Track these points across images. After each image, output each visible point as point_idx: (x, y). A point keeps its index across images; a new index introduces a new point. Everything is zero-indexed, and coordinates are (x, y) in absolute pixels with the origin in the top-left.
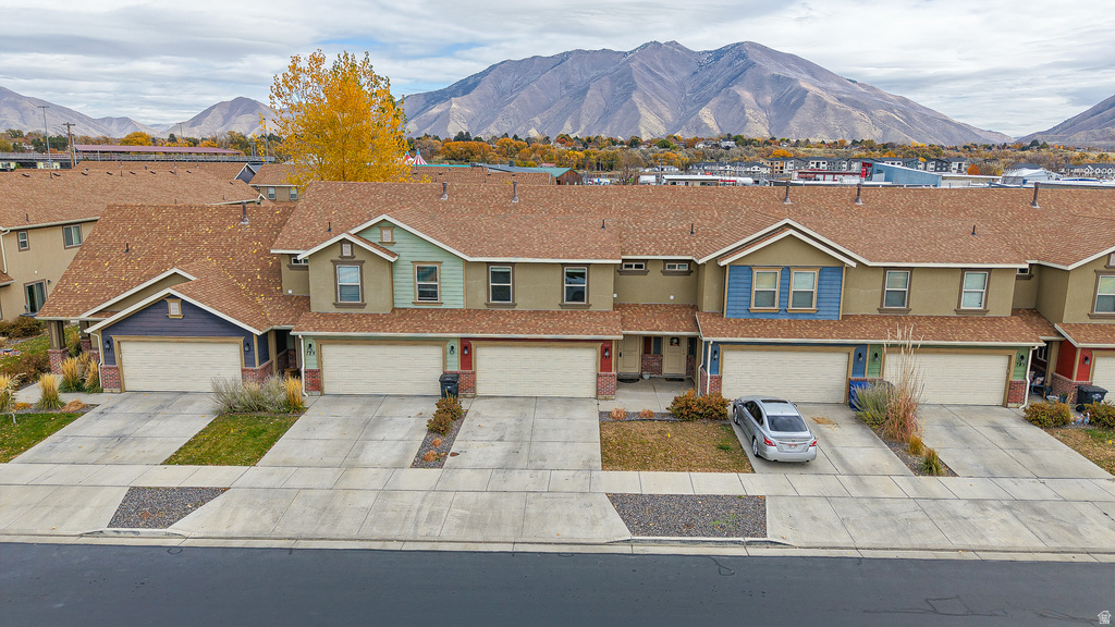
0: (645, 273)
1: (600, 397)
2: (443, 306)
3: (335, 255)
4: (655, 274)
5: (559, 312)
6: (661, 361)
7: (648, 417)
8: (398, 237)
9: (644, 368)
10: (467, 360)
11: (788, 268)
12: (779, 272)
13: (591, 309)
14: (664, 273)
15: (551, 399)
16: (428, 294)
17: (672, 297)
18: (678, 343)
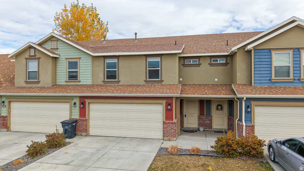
0: (199, 65)
1: (165, 138)
2: (80, 83)
3: (27, 55)
4: (205, 64)
5: (144, 85)
6: (211, 120)
7: (196, 153)
8: (60, 45)
9: (200, 125)
10: (83, 111)
11: (299, 49)
12: (291, 52)
13: (163, 83)
14: (211, 65)
15: (132, 139)
16: (73, 76)
17: (216, 80)
18: (222, 109)
